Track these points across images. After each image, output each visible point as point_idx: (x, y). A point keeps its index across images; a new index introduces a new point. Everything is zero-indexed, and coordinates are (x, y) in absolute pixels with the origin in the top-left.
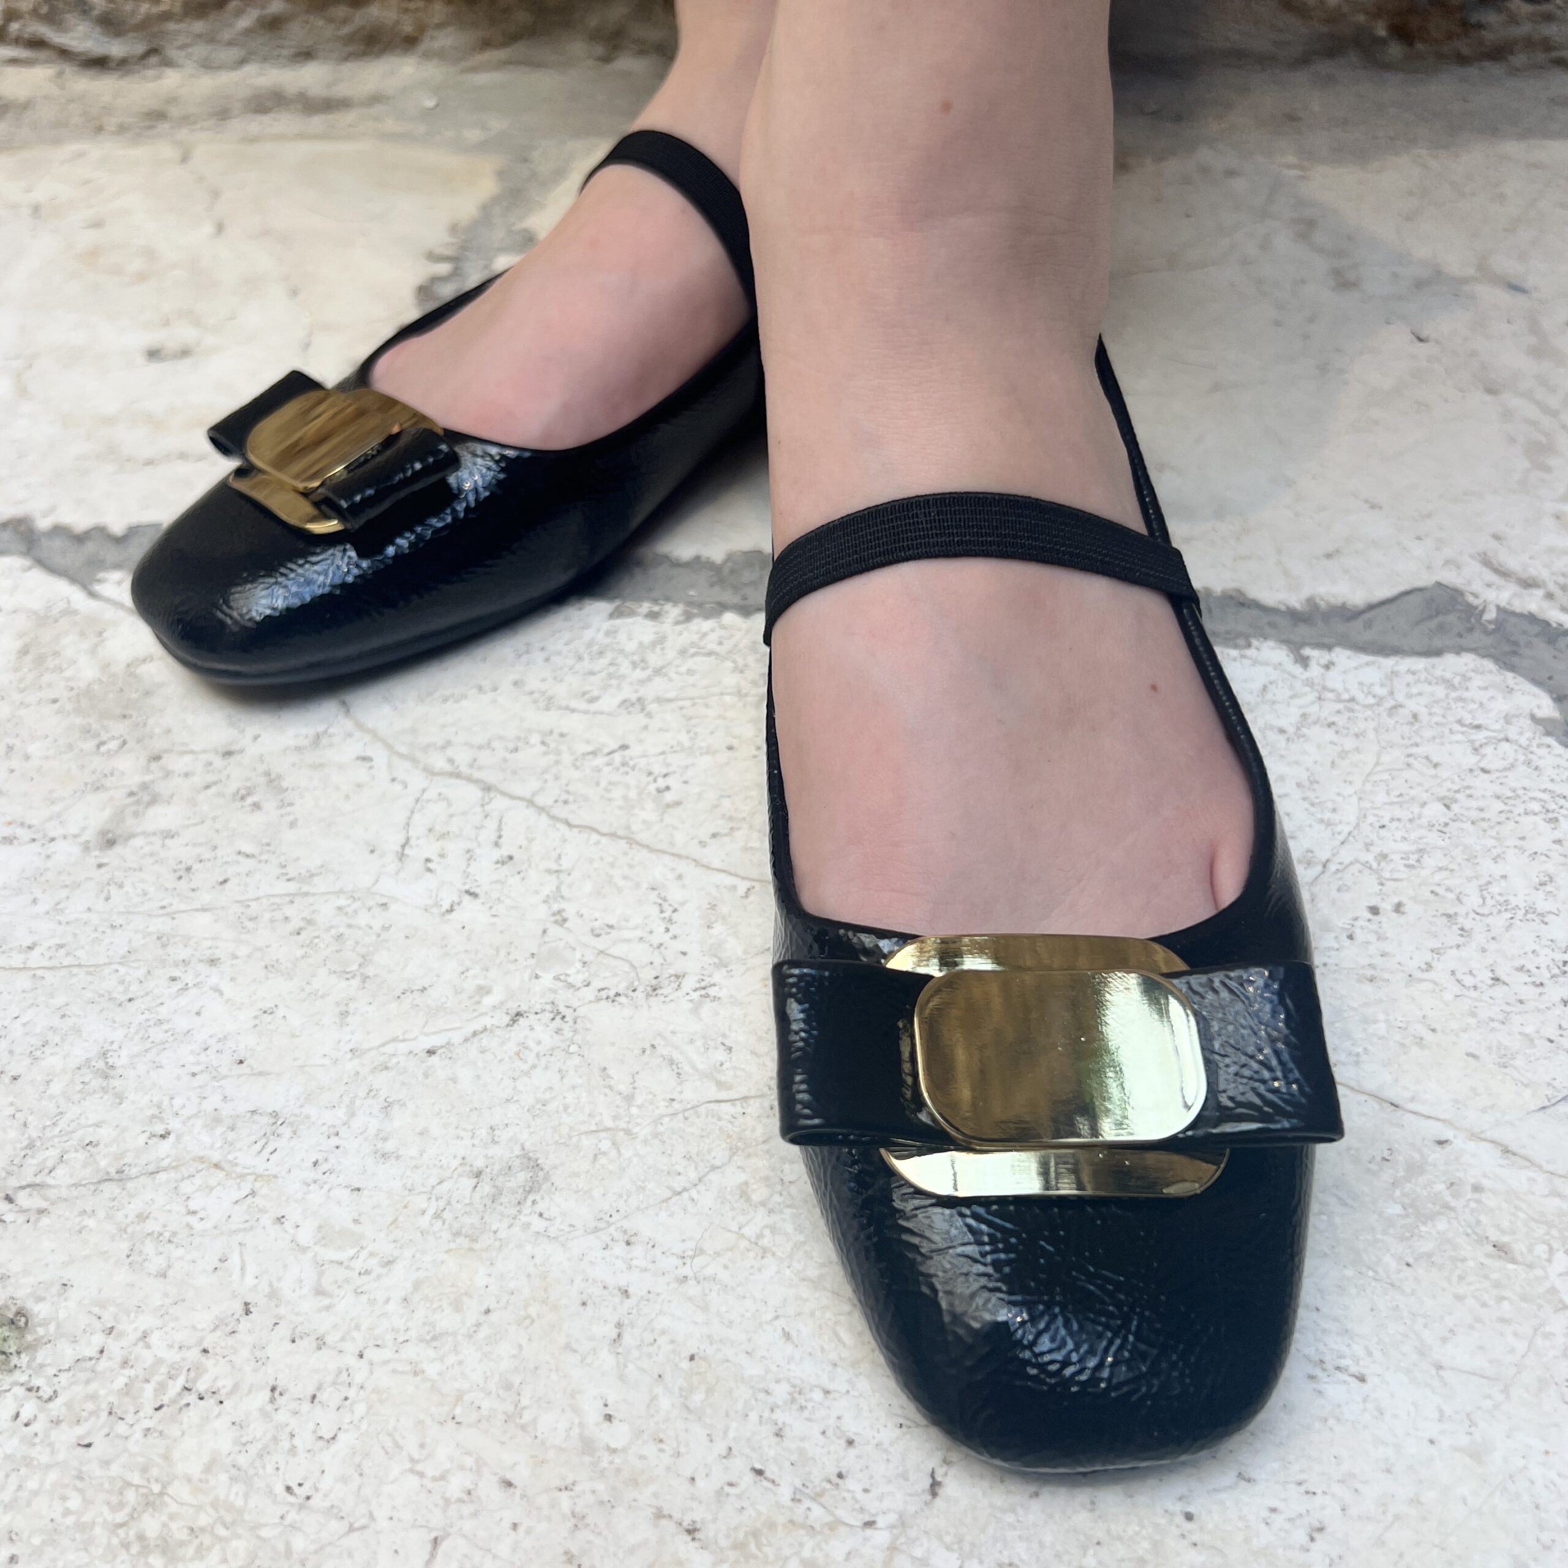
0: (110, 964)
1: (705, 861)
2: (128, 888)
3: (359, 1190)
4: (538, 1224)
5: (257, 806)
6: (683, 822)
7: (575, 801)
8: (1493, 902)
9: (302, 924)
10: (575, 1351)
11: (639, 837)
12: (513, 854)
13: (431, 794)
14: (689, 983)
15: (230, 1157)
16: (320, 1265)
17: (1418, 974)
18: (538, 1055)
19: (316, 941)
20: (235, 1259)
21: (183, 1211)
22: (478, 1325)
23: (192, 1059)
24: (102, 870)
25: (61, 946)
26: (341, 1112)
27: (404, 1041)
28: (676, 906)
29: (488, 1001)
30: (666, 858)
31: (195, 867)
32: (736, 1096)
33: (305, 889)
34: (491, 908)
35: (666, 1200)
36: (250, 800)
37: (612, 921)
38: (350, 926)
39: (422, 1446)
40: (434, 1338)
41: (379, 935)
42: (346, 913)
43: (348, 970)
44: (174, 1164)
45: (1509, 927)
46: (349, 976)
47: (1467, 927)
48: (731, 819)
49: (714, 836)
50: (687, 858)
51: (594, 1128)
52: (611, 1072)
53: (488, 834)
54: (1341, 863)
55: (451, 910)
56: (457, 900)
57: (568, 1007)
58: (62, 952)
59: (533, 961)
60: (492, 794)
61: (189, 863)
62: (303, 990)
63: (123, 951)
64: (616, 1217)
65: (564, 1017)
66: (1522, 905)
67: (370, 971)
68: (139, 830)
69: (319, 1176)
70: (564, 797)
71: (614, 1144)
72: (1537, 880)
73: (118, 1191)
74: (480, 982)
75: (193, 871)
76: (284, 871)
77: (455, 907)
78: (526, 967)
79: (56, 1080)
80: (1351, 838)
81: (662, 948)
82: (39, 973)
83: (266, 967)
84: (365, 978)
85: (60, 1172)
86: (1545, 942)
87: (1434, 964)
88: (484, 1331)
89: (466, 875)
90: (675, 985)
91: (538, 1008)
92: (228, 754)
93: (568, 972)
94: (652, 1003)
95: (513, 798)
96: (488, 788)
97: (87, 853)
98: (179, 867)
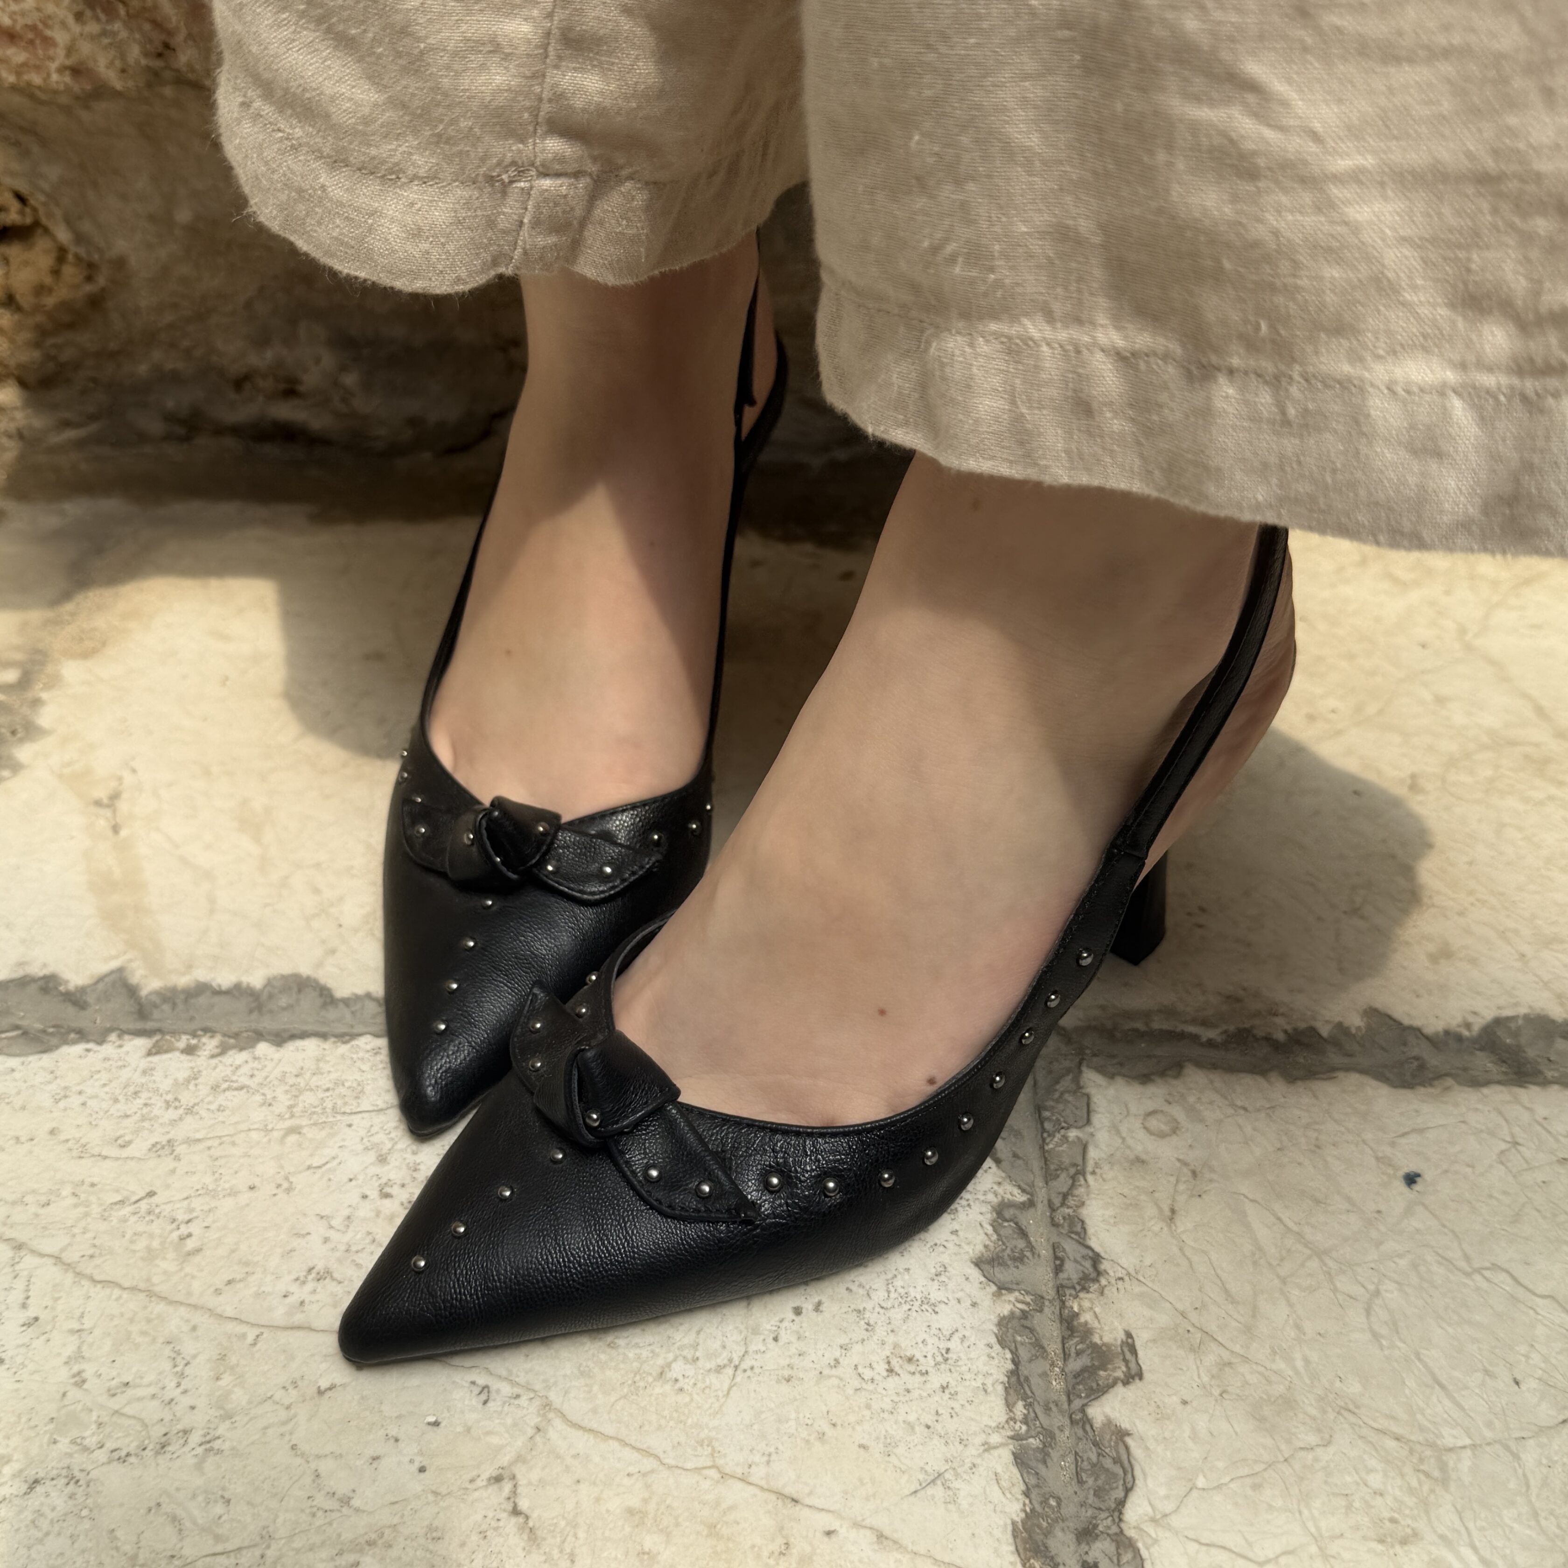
1: (219, 1310)
6: (202, 1270)
7: (100, 1255)
8: (896, 1295)
11: (158, 1289)
12: (39, 1315)
14: (196, 1438)
17: (826, 1372)
18: (51, 1522)
28: (188, 1358)
30: (182, 1310)
32: (231, 1548)
34: (15, 1373)
37: (128, 1379)
45: (906, 1319)
47: (872, 1322)
48: (247, 1264)
50: (202, 1308)
52: (119, 1533)
53: (16, 1296)
57: (82, 1470)
59: (51, 1426)
60: (23, 1252)
65: (77, 1482)
66: (918, 1297)
70: (91, 1251)
72: (933, 1271)
78: (46, 1432)
81: (172, 1404)
86: (934, 1331)
87: (841, 1360)
90: (182, 1441)
91: (54, 1473)
93: (84, 1435)
94: (161, 1459)
95: (42, 1255)
96: (19, 1247)
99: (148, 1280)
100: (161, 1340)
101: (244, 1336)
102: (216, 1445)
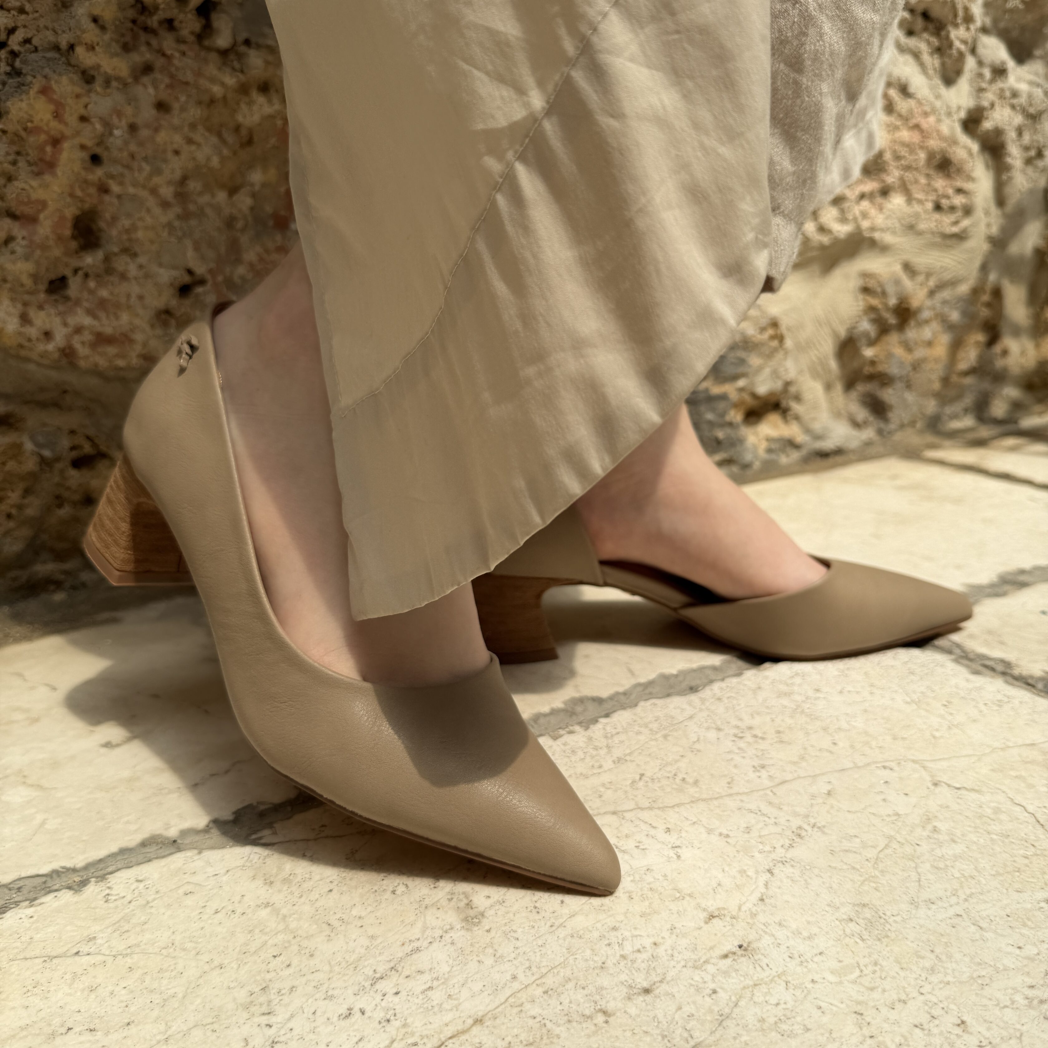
0: (567, 958)
1: (741, 792)
2: (519, 930)
3: (821, 954)
4: (898, 919)
6: (710, 785)
7: (656, 799)
9: (627, 895)
10: (977, 940)
11: (703, 797)
12: (668, 827)
14: (806, 827)
15: (755, 978)
16: (854, 982)
18: (800, 877)
20: (823, 1004)
21: (773, 1007)
22: (937, 956)
23: (673, 963)
24: (492, 931)
25: (530, 968)
26: (767, 937)
27: (744, 903)
28: (758, 809)
29: (751, 873)
30: (726, 798)
31: (537, 905)
32: (883, 846)
34: (692, 847)
35: (920, 885)
37: (745, 825)
38: (649, 884)
39: (990, 999)
40: (932, 970)
41: (667, 880)
43: (677, 897)
44: (738, 997)
46: (681, 898)
48: (725, 776)
50: (733, 794)
51: (859, 883)
52: (833, 865)
53: (643, 826)
56: (675, 852)
57: (781, 858)
58: (534, 969)
59: (742, 853)
61: (533, 905)
62: (672, 913)
63: (564, 950)
64: (916, 900)
65: (786, 861)
67: (686, 892)
68: (481, 909)
69: (800, 960)
70: (650, 801)
71: (874, 882)
73: (734, 1021)
74: (735, 870)
77: (678, 854)
78: (743, 856)
79: (627, 1009)
82: (538, 982)
83: (641, 916)
84: (690, 895)
85: (696, 1034)
88: (944, 958)
89: (662, 842)
90: (803, 831)
91: (771, 864)
93: (761, 849)
95: (631, 810)
96: (614, 813)
97: (471, 930)
98: (529, 910)
99: (693, 797)
100: (735, 810)
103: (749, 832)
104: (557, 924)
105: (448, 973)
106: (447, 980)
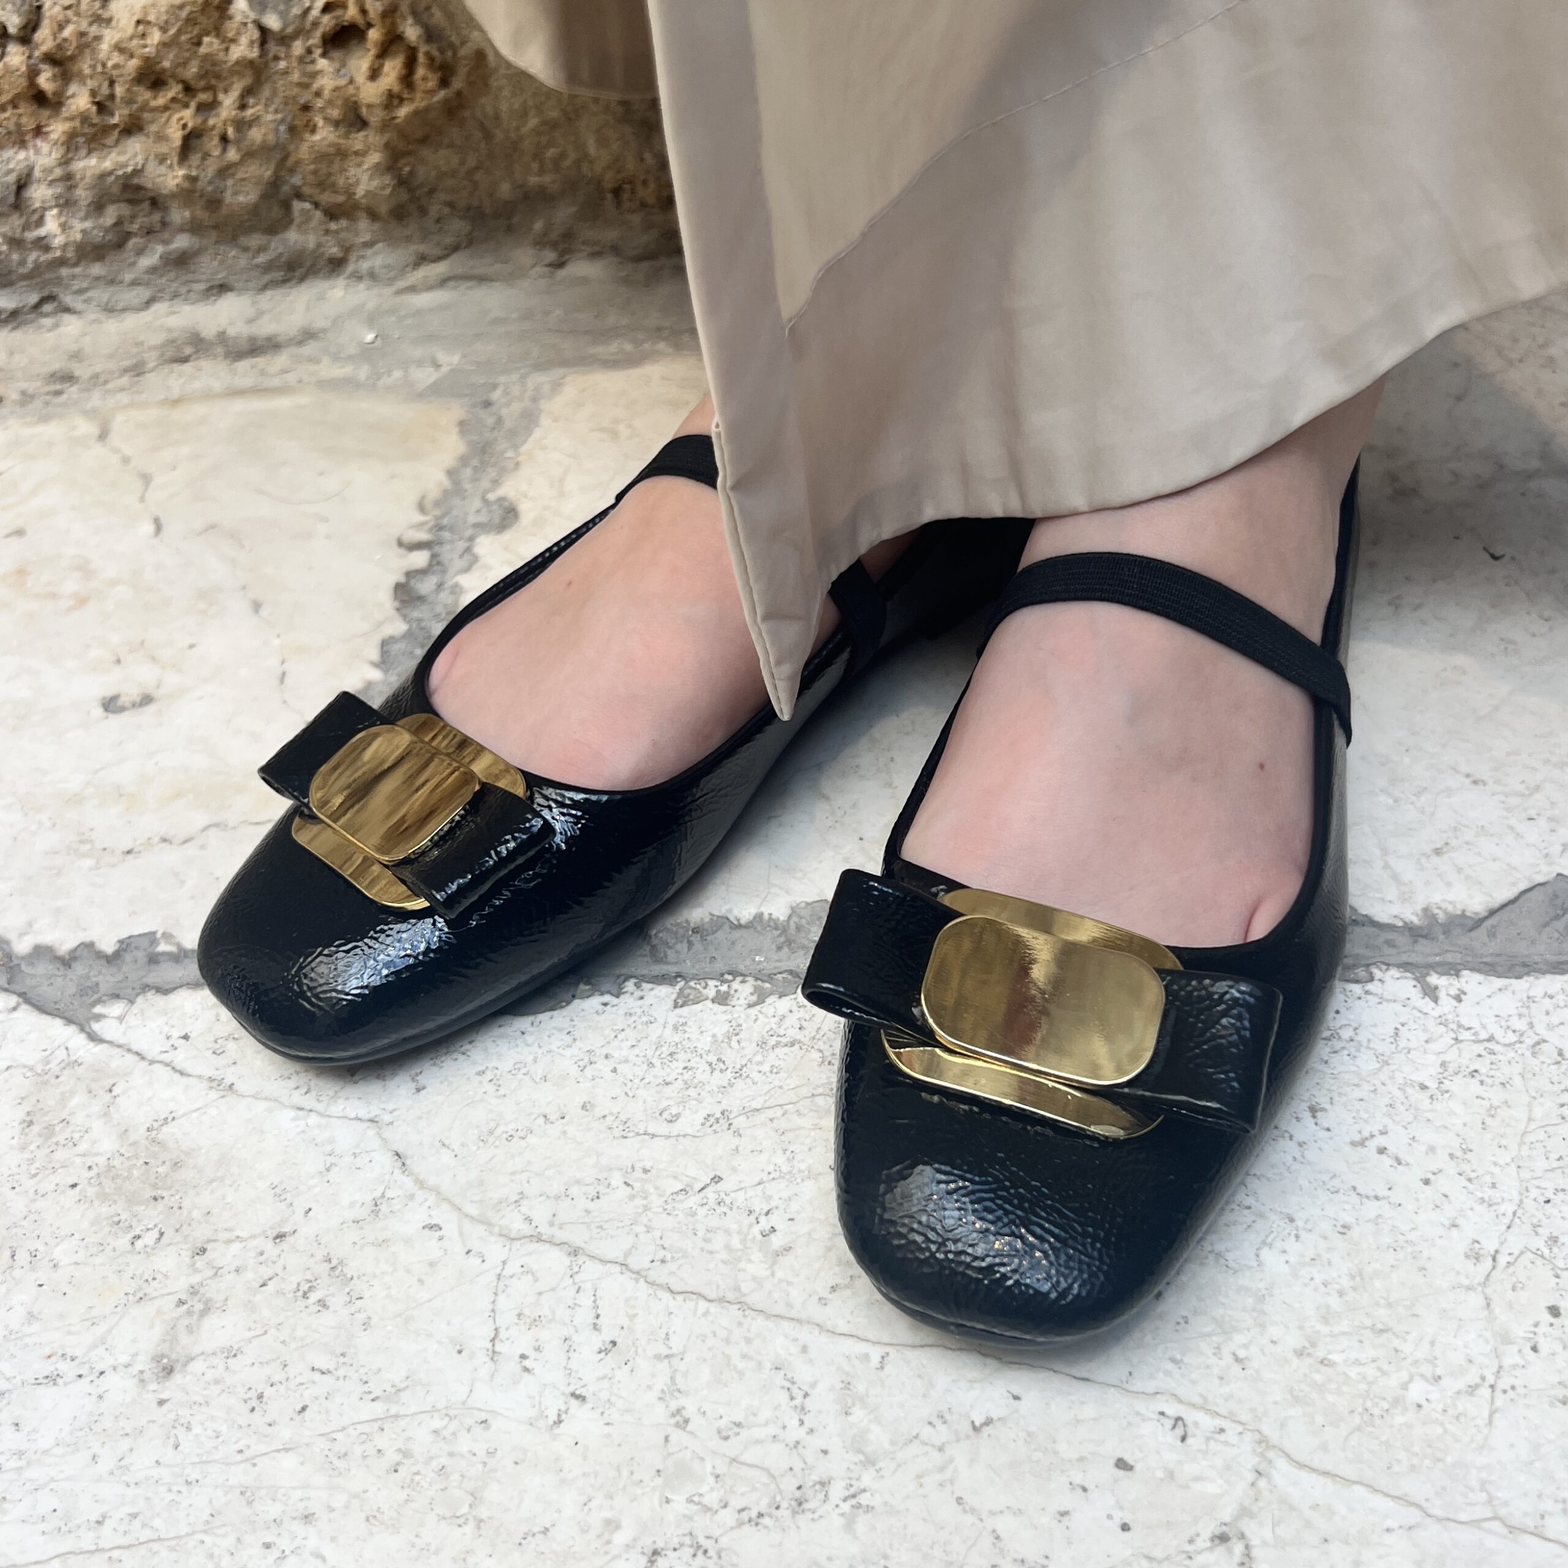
0: (193, 1533)
1: (829, 1325)
2: (197, 1429)
5: (322, 1304)
6: (798, 1275)
7: (673, 1258)
9: (398, 1457)
11: (751, 1300)
12: (617, 1340)
13: (512, 1268)
14: (837, 1491)
19: (417, 1478)
24: (166, 1406)
25: (134, 1516)
28: (806, 1388)
29: (619, 1539)
30: (786, 1324)
31: (269, 1392)
33: (394, 1410)
34: (602, 1413)
36: (314, 1297)
37: (739, 1417)
38: (451, 1454)
41: (485, 1464)
42: (444, 1438)
43: (458, 1514)
46: (461, 1521)
49: (833, 1289)
50: (809, 1323)
53: (582, 1314)
54: (1510, 1254)
55: (559, 1422)
56: (563, 1408)
57: (708, 1537)
58: (137, 1523)
59: (659, 1481)
60: (581, 1259)
61: (260, 1389)
62: (413, 1546)
63: (205, 1516)
67: (483, 1512)
68: (197, 1350)
70: (661, 1254)
74: (607, 1514)
75: (265, 1400)
76: (366, 1388)
77: (563, 1416)
78: (654, 1489)
80: (1517, 1220)
81: (800, 1447)
82: (115, 1554)
83: (368, 1519)
84: (480, 1522)
89: (569, 1372)
90: (822, 1496)
91: (675, 1542)
92: (280, 1236)
93: (701, 1492)
94: (801, 1518)
95: (605, 1262)
96: (575, 1252)
97: (144, 1387)
98: (249, 1395)
99: (737, 1289)
100: (768, 1365)
101: (866, 1357)
102: (864, 1499)
103: (726, 1438)
104: (248, 1454)
105: (46, 1452)
106: (29, 1463)
